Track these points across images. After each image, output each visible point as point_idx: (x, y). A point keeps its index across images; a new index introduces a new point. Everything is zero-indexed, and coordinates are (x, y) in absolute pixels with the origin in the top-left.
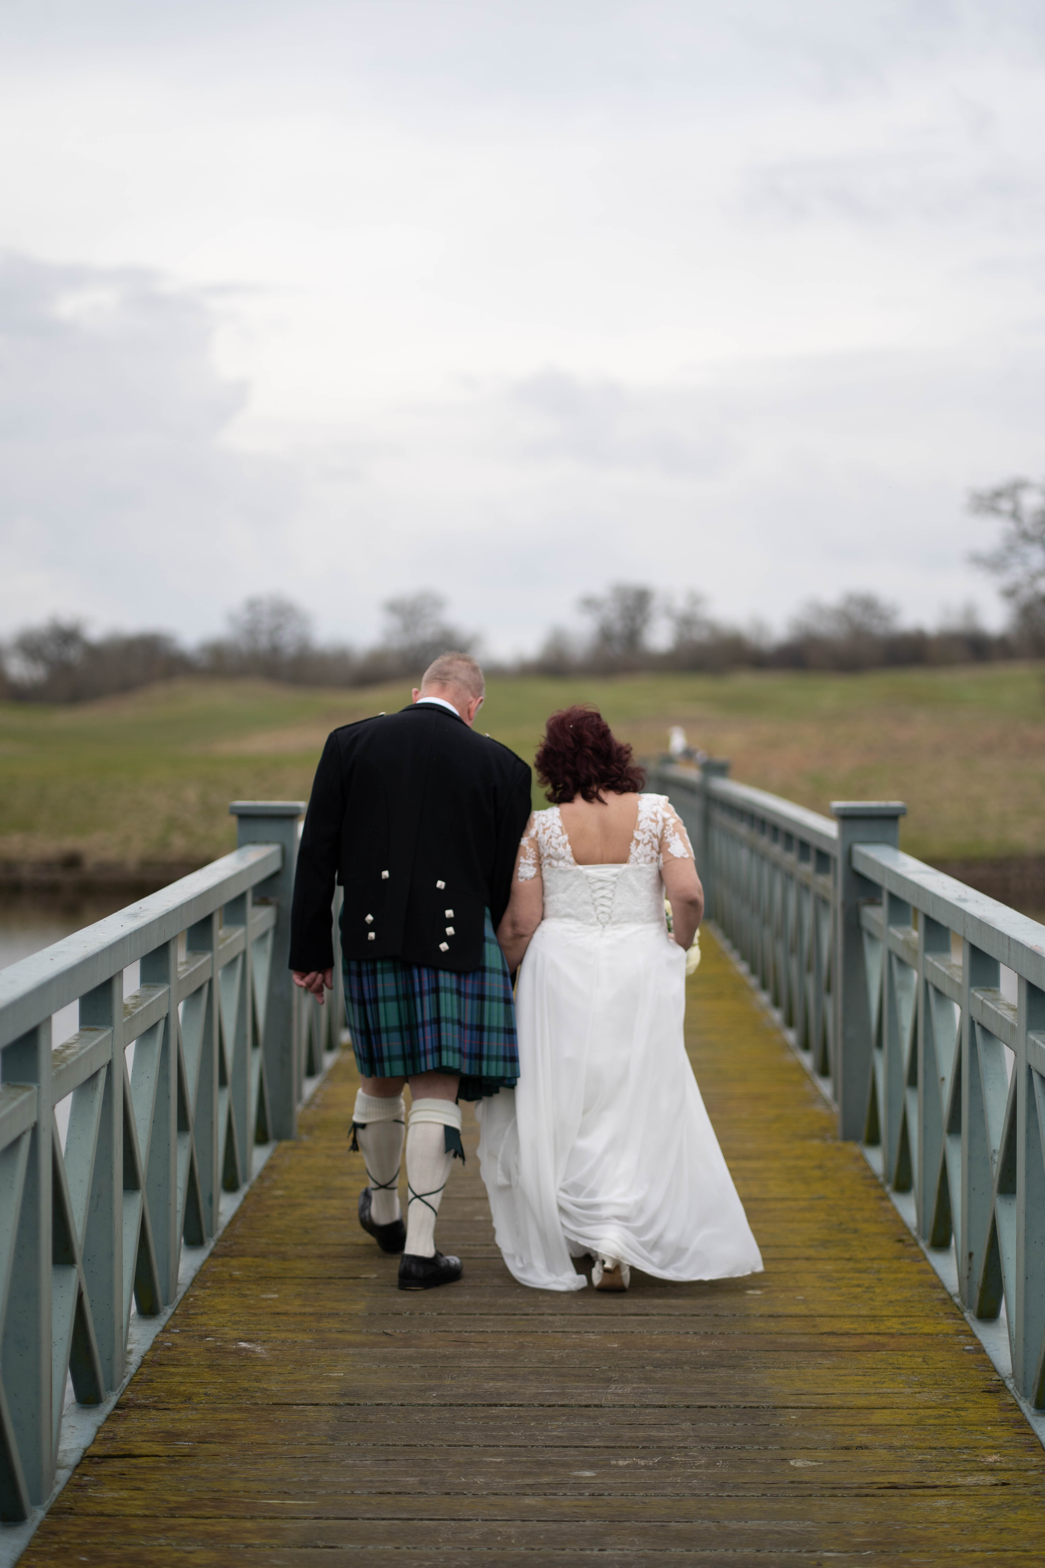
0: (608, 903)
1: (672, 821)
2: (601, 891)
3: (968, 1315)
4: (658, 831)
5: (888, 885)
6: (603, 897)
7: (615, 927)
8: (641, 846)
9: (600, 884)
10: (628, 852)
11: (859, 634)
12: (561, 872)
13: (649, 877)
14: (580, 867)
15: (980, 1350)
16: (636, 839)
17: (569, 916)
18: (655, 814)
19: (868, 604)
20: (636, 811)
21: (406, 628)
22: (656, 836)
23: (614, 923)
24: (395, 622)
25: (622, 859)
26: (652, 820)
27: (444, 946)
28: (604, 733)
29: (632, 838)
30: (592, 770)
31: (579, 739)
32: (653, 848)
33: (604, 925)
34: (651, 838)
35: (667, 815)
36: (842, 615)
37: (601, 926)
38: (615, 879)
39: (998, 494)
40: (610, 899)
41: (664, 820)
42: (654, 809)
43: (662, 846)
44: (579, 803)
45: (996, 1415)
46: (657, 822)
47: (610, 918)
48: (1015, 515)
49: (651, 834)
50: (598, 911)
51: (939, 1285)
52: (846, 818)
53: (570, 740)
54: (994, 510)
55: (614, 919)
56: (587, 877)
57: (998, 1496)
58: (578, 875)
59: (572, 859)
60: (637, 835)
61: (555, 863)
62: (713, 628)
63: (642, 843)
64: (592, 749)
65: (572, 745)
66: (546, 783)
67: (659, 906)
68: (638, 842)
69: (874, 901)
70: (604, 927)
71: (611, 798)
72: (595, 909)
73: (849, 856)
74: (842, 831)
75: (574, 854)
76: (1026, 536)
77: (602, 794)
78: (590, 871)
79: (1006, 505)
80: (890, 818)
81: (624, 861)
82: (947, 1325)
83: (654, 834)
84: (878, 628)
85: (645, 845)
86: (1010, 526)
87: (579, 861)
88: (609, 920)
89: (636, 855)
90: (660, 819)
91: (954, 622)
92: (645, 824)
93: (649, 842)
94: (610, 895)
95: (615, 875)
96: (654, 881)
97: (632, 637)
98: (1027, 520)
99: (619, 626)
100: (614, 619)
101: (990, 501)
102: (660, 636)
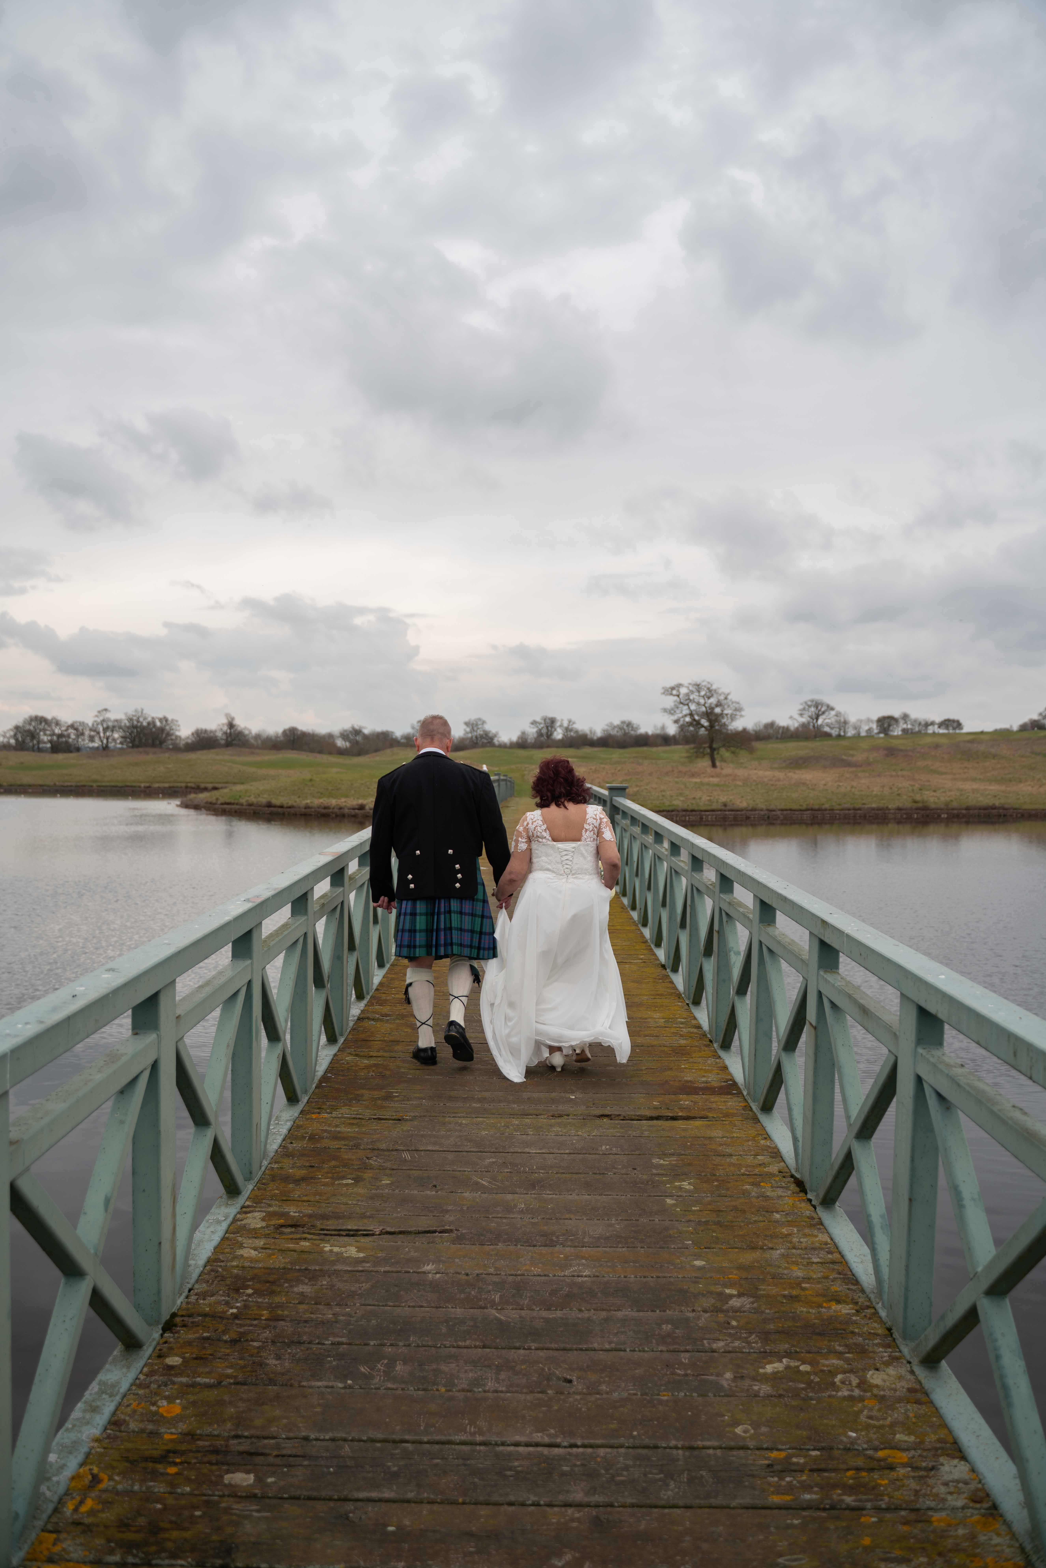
0: (570, 863)
1: (605, 820)
2: (566, 856)
3: (639, 925)
4: (597, 824)
5: (621, 808)
6: (567, 859)
7: (574, 877)
9: (565, 853)
10: (581, 835)
11: (625, 734)
12: (544, 845)
13: (592, 849)
14: (555, 843)
15: (642, 933)
17: (548, 870)
18: (596, 815)
19: (629, 724)
20: (585, 813)
22: (596, 827)
23: (573, 874)
25: (578, 839)
26: (593, 819)
27: (458, 885)
28: (571, 771)
29: (583, 827)
30: (562, 790)
31: (556, 772)
32: (594, 833)
33: (568, 875)
34: (593, 828)
35: (602, 817)
37: (566, 876)
38: (573, 850)
39: (673, 688)
40: (571, 861)
41: (601, 819)
42: (595, 813)
43: (599, 833)
44: (553, 807)
45: (644, 948)
46: (597, 820)
47: (571, 871)
48: (678, 695)
49: (593, 826)
50: (564, 868)
51: (632, 919)
52: (611, 789)
53: (552, 772)
54: (671, 694)
55: (573, 872)
56: (558, 848)
57: (642, 965)
58: (553, 847)
59: (550, 838)
60: (586, 826)
61: (540, 840)
62: (577, 732)
63: (588, 831)
64: (563, 778)
65: (552, 775)
66: (536, 797)
67: (597, 865)
68: (586, 830)
69: (618, 814)
70: (568, 877)
71: (571, 806)
72: (563, 866)
73: (611, 800)
74: (609, 793)
75: (551, 836)
76: (681, 703)
77: (566, 803)
78: (560, 845)
79: (674, 692)
80: (624, 789)
81: (579, 840)
82: (634, 928)
85: (590, 832)
87: (554, 840)
88: (571, 873)
89: (585, 837)
90: (598, 818)
92: (590, 821)
93: (592, 830)
94: (571, 859)
95: (574, 848)
96: (595, 852)
97: (549, 735)
98: (681, 696)
99: (544, 731)
100: (542, 728)
101: (670, 691)
102: (558, 735)
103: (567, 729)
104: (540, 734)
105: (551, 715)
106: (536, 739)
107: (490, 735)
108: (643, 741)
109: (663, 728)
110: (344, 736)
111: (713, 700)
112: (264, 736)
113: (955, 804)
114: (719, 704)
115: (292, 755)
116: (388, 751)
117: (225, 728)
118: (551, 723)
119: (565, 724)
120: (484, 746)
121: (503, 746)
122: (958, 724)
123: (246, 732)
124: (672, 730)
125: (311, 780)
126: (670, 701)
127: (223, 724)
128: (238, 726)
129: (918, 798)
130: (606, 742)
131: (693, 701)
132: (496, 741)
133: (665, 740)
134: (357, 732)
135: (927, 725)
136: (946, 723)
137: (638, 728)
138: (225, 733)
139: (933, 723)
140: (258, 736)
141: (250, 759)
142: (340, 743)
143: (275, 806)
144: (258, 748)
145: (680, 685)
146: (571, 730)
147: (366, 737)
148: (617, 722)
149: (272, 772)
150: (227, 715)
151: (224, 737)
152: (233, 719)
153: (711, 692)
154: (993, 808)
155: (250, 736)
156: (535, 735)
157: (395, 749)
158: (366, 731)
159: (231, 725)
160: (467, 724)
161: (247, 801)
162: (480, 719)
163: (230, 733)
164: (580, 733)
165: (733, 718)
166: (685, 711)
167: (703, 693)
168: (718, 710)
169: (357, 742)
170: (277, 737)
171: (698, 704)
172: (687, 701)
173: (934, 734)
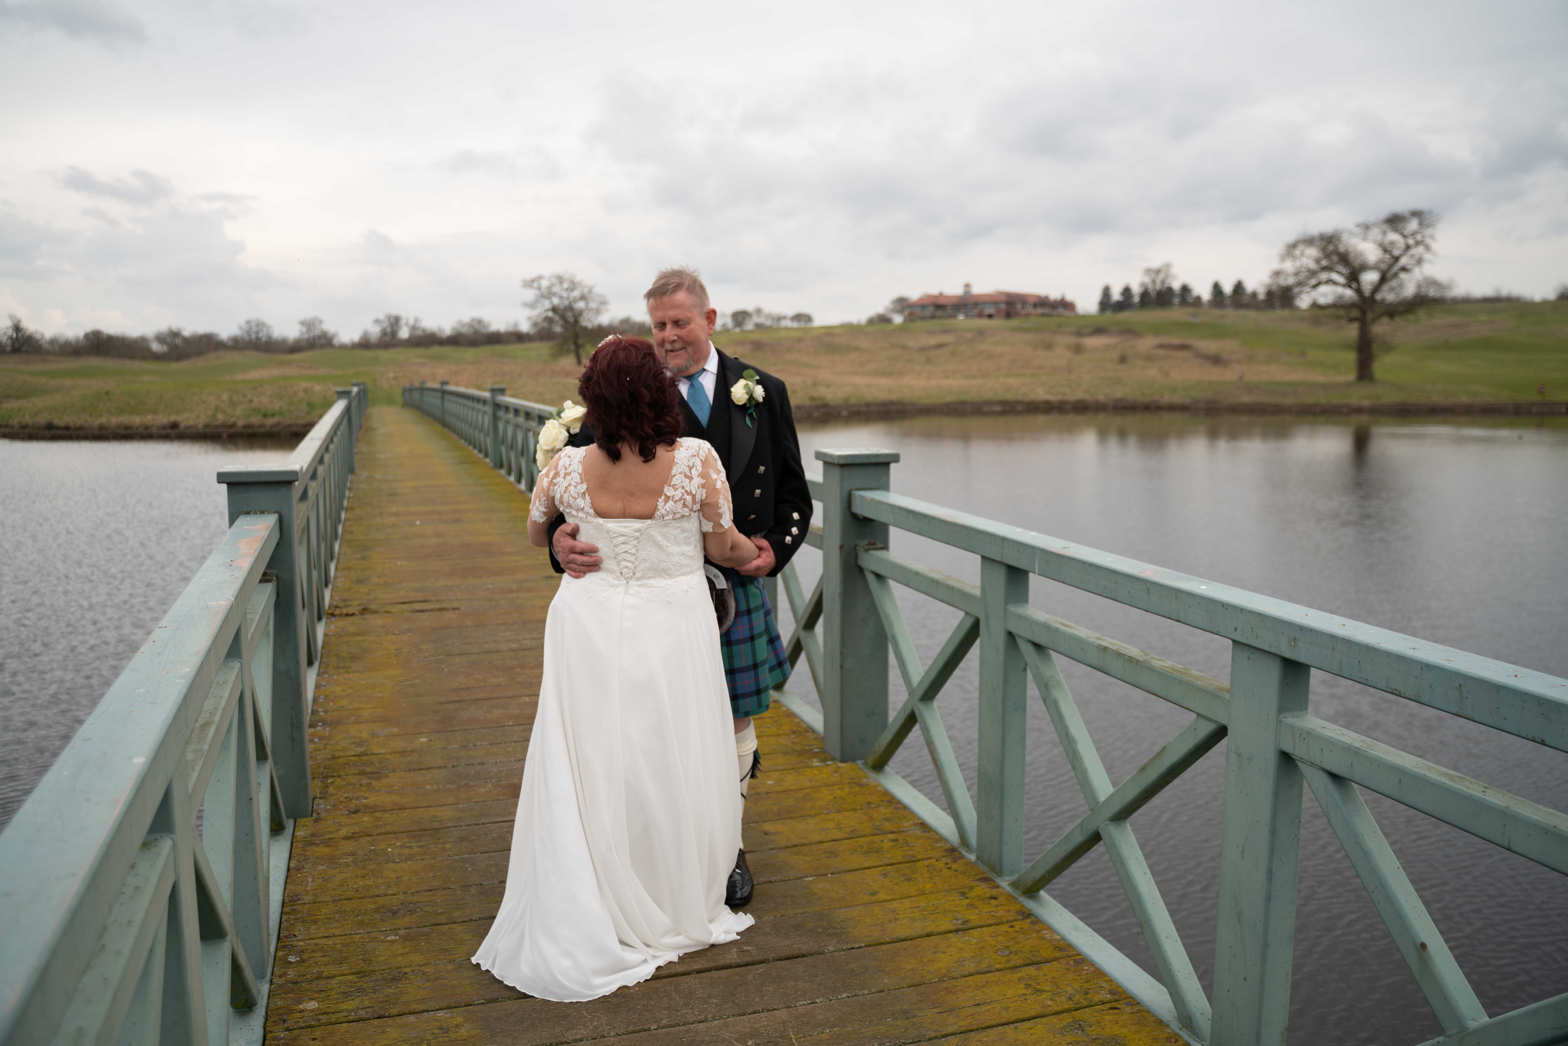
0: (633, 559)
2: (623, 546)
6: (625, 552)
7: (639, 583)
8: (670, 503)
9: (622, 539)
10: (655, 508)
11: (476, 332)
16: (666, 495)
19: (480, 322)
21: (308, 331)
23: (638, 579)
24: (304, 329)
25: (647, 515)
26: (686, 476)
29: (661, 492)
33: (628, 580)
34: (683, 495)
36: (470, 325)
37: (625, 582)
38: (638, 534)
39: (533, 281)
40: (634, 555)
47: (634, 573)
48: (539, 288)
49: (683, 491)
50: (621, 566)
54: (531, 287)
55: (638, 575)
56: (608, 531)
58: (599, 527)
59: (592, 511)
60: (669, 491)
61: (575, 513)
62: (424, 330)
63: (672, 500)
68: (667, 498)
70: (628, 582)
72: (618, 563)
75: (593, 507)
76: (543, 296)
78: (611, 524)
79: (535, 285)
81: (650, 516)
83: (686, 491)
84: (484, 331)
85: (675, 502)
86: (537, 292)
87: (600, 514)
88: (633, 576)
89: (663, 511)
91: (511, 328)
93: (681, 499)
94: (633, 551)
95: (638, 531)
97: (394, 334)
98: (543, 290)
99: (389, 330)
100: (387, 327)
101: (529, 283)
102: (404, 333)
103: (414, 328)
104: (384, 333)
105: (395, 312)
106: (381, 339)
107: (329, 335)
108: (495, 339)
109: (516, 324)
110: (160, 338)
111: (576, 294)
112: (62, 340)
113: (853, 401)
114: (583, 298)
115: (94, 362)
116: (212, 355)
117: (10, 332)
118: (395, 321)
119: (411, 322)
120: (322, 346)
121: (343, 347)
122: (808, 318)
123: (38, 336)
124: (525, 327)
125: (107, 393)
126: (530, 295)
127: (7, 328)
128: (26, 330)
129: (815, 394)
130: (457, 340)
131: (554, 294)
132: (336, 342)
133: (518, 337)
134: (175, 334)
135: (779, 319)
136: (798, 317)
137: (489, 325)
138: (11, 338)
139: (785, 317)
140: (53, 341)
141: (41, 367)
142: (156, 347)
143: (58, 428)
144: (54, 354)
145: (540, 278)
146: (418, 329)
147: (187, 340)
148: (466, 319)
149: (67, 382)
150: (11, 317)
151: (9, 342)
152: (19, 321)
153: (573, 285)
154: (892, 403)
155: (43, 341)
156: (379, 335)
157: (221, 353)
158: (186, 333)
159: (17, 328)
160: (302, 323)
161: (20, 423)
162: (316, 318)
163: (17, 338)
164: (428, 332)
165: (598, 312)
166: (547, 305)
167: (566, 286)
168: (581, 305)
169: (176, 346)
170: (77, 341)
171: (561, 297)
172: (548, 294)
173: (786, 328)
